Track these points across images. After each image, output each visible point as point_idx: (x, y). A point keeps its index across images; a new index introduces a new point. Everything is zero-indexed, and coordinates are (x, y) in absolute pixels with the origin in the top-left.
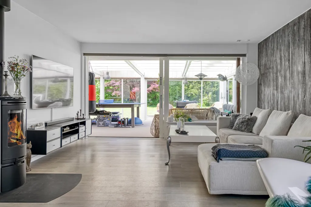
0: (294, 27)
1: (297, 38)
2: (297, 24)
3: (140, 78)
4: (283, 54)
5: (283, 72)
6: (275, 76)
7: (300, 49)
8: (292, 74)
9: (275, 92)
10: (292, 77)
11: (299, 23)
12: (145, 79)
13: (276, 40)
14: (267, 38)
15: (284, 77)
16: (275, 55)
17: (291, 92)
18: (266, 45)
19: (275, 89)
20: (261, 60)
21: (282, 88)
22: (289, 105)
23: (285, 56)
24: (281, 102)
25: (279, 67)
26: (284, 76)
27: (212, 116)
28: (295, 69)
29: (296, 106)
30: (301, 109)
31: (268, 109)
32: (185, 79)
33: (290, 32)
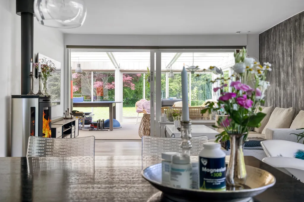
0: (295, 23)
1: (298, 35)
2: (298, 20)
3: (114, 71)
4: (285, 49)
5: (285, 68)
6: (277, 72)
7: (301, 46)
8: (294, 70)
9: (278, 88)
10: (294, 73)
11: (300, 19)
12: (121, 71)
13: (278, 33)
14: (269, 30)
15: (286, 73)
16: (277, 49)
17: (293, 88)
18: (268, 37)
19: (278, 85)
20: (262, 53)
21: (284, 84)
22: (291, 102)
23: (287, 51)
24: (283, 99)
25: (281, 62)
26: (286, 71)
27: (208, 115)
28: (297, 65)
29: (298, 103)
30: (302, 106)
31: (271, 106)
32: (171, 71)
33: (291, 27)
